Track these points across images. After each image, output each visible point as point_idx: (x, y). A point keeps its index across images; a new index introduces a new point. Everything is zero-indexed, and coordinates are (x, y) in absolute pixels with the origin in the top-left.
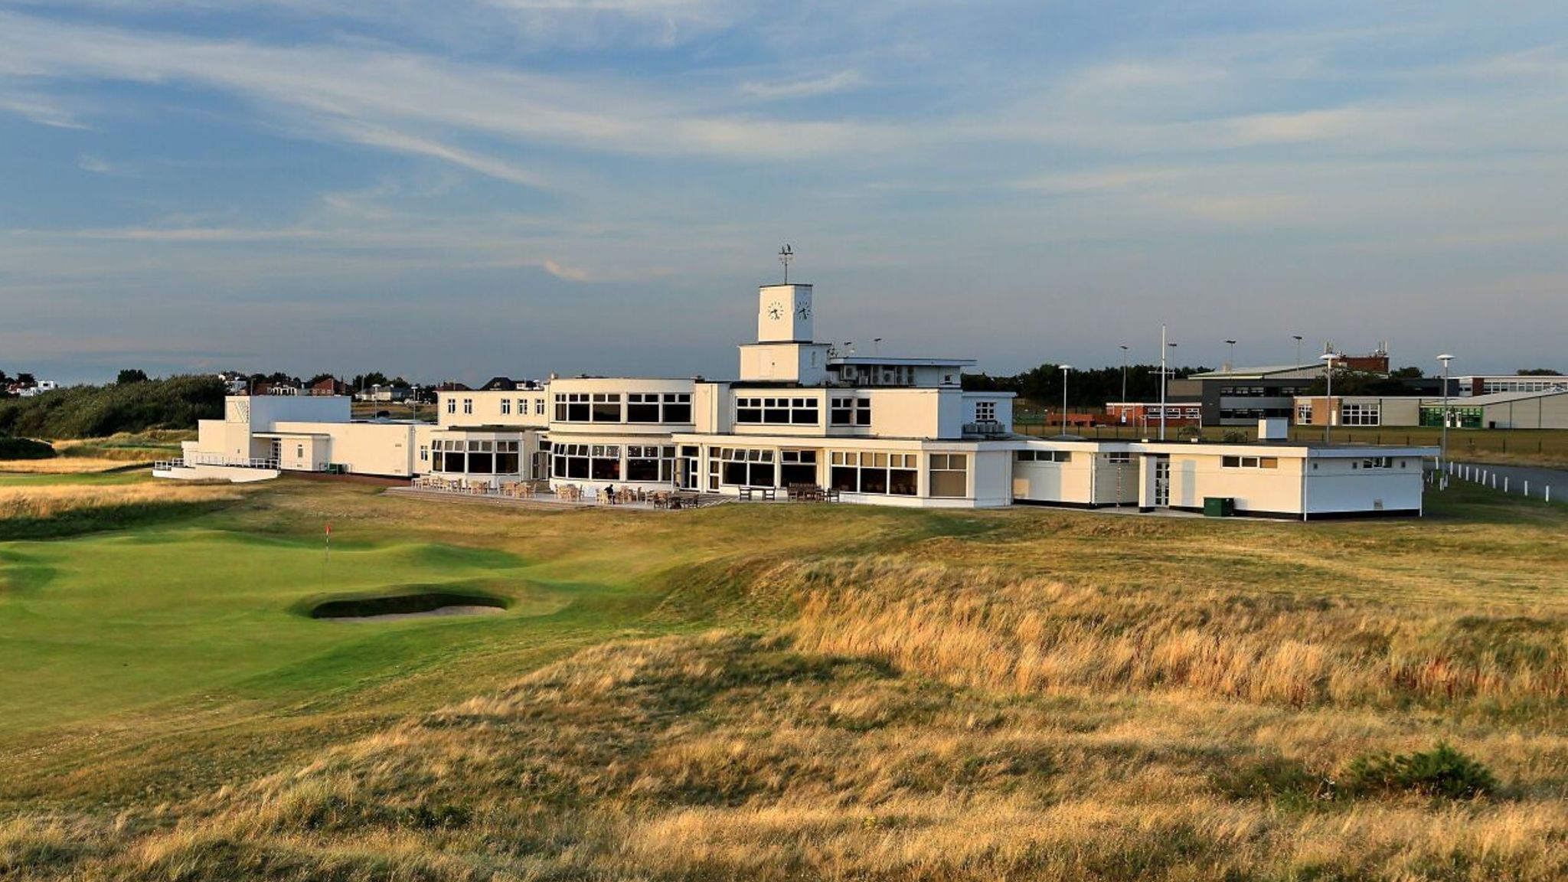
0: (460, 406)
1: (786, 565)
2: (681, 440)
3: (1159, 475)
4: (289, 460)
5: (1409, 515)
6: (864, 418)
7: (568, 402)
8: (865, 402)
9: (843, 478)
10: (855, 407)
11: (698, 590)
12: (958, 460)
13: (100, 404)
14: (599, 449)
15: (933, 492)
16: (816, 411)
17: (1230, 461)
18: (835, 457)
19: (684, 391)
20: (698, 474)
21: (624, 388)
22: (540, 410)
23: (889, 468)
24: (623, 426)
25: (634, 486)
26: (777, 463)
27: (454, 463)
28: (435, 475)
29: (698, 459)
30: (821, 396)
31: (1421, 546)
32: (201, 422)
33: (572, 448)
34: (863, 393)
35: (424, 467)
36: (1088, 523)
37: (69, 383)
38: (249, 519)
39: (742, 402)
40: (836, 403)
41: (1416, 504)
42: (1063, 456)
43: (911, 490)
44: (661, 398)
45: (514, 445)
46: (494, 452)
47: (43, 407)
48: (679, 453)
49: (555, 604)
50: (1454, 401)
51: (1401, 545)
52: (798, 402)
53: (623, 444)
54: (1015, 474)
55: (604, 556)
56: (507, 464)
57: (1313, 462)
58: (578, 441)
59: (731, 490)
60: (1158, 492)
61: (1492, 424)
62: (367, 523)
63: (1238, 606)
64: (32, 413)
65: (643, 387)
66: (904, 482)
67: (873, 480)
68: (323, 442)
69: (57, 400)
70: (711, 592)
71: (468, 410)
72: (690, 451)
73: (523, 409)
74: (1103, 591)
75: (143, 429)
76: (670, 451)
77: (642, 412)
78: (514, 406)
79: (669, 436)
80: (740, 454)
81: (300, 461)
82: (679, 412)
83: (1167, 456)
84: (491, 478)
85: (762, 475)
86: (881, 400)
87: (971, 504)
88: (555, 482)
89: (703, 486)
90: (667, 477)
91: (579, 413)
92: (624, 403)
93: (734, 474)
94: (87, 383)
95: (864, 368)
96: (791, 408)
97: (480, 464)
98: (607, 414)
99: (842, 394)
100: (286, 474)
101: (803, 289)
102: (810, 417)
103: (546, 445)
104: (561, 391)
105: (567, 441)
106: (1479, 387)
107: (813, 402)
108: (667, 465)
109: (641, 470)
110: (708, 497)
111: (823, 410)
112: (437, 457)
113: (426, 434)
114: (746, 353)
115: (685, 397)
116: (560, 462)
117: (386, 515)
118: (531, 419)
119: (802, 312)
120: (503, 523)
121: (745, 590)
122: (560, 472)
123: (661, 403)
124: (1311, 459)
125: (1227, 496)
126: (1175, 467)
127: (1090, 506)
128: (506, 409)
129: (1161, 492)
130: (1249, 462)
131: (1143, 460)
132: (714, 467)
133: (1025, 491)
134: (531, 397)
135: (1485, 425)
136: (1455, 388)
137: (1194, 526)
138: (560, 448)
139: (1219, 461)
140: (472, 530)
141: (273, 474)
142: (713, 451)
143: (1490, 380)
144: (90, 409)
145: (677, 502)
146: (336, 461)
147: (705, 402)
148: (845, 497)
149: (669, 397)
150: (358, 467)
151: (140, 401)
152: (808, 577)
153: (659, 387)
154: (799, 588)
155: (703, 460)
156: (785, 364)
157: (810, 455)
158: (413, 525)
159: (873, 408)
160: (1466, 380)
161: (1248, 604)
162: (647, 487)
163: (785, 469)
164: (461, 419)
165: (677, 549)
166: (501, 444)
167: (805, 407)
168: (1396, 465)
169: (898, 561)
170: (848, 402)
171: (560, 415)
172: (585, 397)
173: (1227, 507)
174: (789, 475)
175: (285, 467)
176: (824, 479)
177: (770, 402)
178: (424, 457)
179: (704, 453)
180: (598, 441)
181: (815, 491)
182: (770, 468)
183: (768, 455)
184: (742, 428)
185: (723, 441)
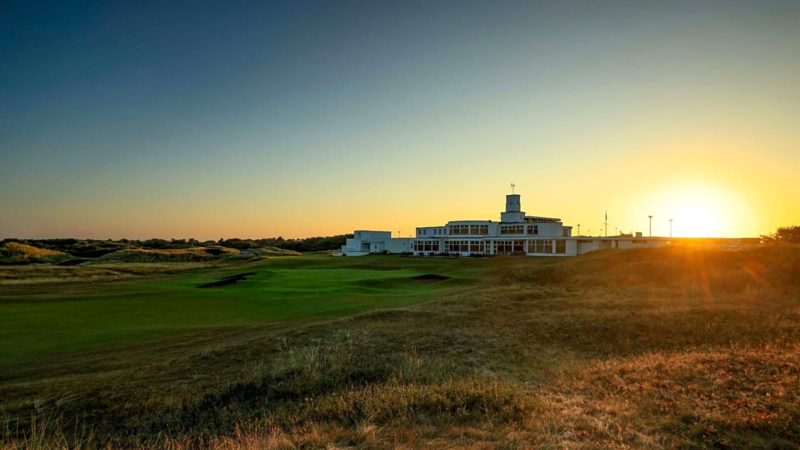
0: (422, 232)
2: (486, 239)
4: (373, 250)
6: (536, 232)
7: (453, 229)
8: (536, 227)
10: (533, 229)
12: (563, 242)
14: (462, 242)
15: (557, 252)
18: (529, 242)
19: (486, 225)
20: (490, 249)
22: (445, 232)
23: (544, 245)
24: (468, 235)
25: (473, 252)
26: (513, 245)
28: (415, 252)
29: (490, 244)
30: (524, 225)
32: (347, 240)
33: (454, 242)
34: (536, 224)
35: (412, 250)
39: (502, 228)
40: (528, 227)
42: (590, 241)
43: (551, 252)
45: (437, 242)
46: (432, 244)
48: (485, 243)
52: (518, 227)
53: (469, 241)
54: (578, 247)
56: (436, 248)
58: (456, 240)
66: (549, 249)
67: (540, 249)
71: (425, 233)
72: (488, 242)
73: (440, 232)
76: (483, 242)
77: (474, 231)
78: (438, 232)
81: (376, 250)
82: (485, 231)
85: (509, 249)
86: (540, 226)
87: (567, 255)
88: (450, 253)
89: (492, 253)
90: (481, 250)
91: (456, 232)
92: (469, 228)
96: (516, 229)
98: (464, 231)
99: (530, 225)
102: (522, 232)
103: (447, 242)
104: (451, 225)
105: (453, 240)
108: (481, 246)
110: (493, 256)
111: (524, 229)
112: (416, 246)
116: (451, 247)
118: (442, 235)
122: (451, 249)
126: (620, 244)
128: (435, 232)
131: (612, 241)
134: (443, 228)
138: (451, 242)
139: (632, 242)
145: (484, 256)
146: (386, 249)
147: (492, 227)
148: (531, 254)
149: (482, 226)
155: (492, 245)
157: (522, 242)
159: (538, 229)
162: (476, 253)
164: (423, 235)
166: (434, 242)
167: (520, 229)
170: (531, 227)
171: (451, 233)
172: (458, 226)
174: (516, 248)
175: (371, 252)
176: (526, 249)
177: (510, 227)
178: (412, 247)
179: (492, 242)
180: (462, 240)
181: (524, 253)
182: (511, 247)
183: (510, 243)
184: (503, 235)
185: (497, 239)
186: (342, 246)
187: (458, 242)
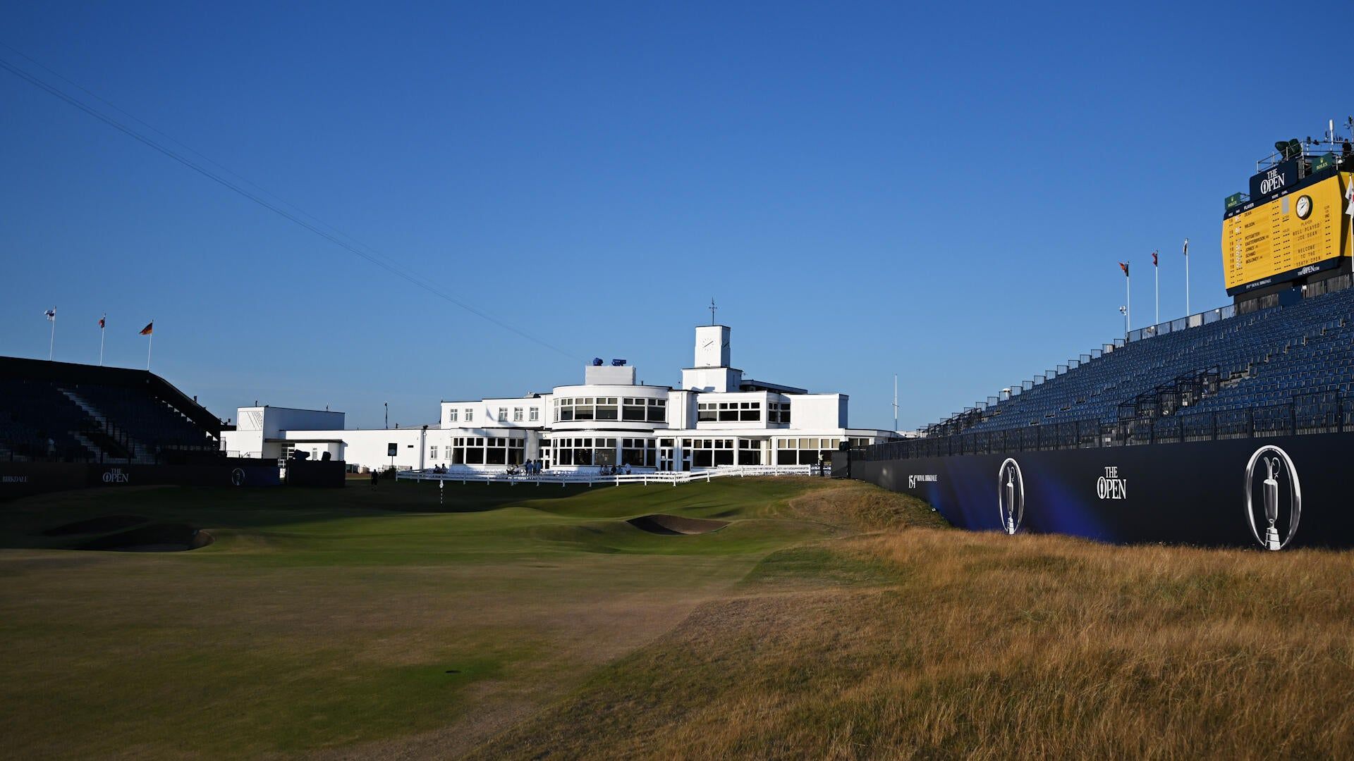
0: (462, 415)
2: (660, 434)
8: (787, 406)
9: (785, 458)
10: (782, 409)
16: (759, 412)
20: (673, 459)
21: (619, 393)
22: (545, 414)
27: (475, 456)
28: (460, 466)
29: (674, 448)
30: (762, 400)
34: (787, 400)
39: (702, 406)
40: (770, 405)
44: (646, 401)
45: (521, 442)
46: (507, 447)
48: (658, 444)
52: (745, 405)
56: (515, 457)
58: (582, 435)
65: (634, 393)
71: (470, 416)
72: (667, 442)
73: (522, 415)
78: (510, 414)
79: (652, 431)
80: (707, 443)
84: (504, 467)
90: (650, 463)
93: (703, 460)
95: (784, 386)
97: (495, 456)
99: (773, 400)
102: (754, 416)
103: (546, 441)
105: (572, 436)
107: (756, 405)
108: (650, 455)
109: (631, 457)
111: (763, 411)
112: (459, 452)
113: (433, 436)
114: (686, 374)
115: (662, 402)
118: (527, 423)
123: (646, 405)
128: (504, 415)
132: (685, 454)
134: (530, 404)
138: (565, 442)
142: (684, 443)
146: (348, 461)
153: (644, 393)
155: (677, 450)
157: (757, 444)
159: (792, 410)
163: (741, 453)
164: (465, 423)
166: (512, 441)
167: (750, 409)
170: (776, 406)
171: (565, 416)
172: (589, 401)
174: (743, 457)
176: (771, 459)
177: (723, 405)
179: (677, 444)
180: (599, 435)
182: (731, 452)
183: (729, 444)
184: (700, 425)
185: (692, 435)
187: (588, 442)
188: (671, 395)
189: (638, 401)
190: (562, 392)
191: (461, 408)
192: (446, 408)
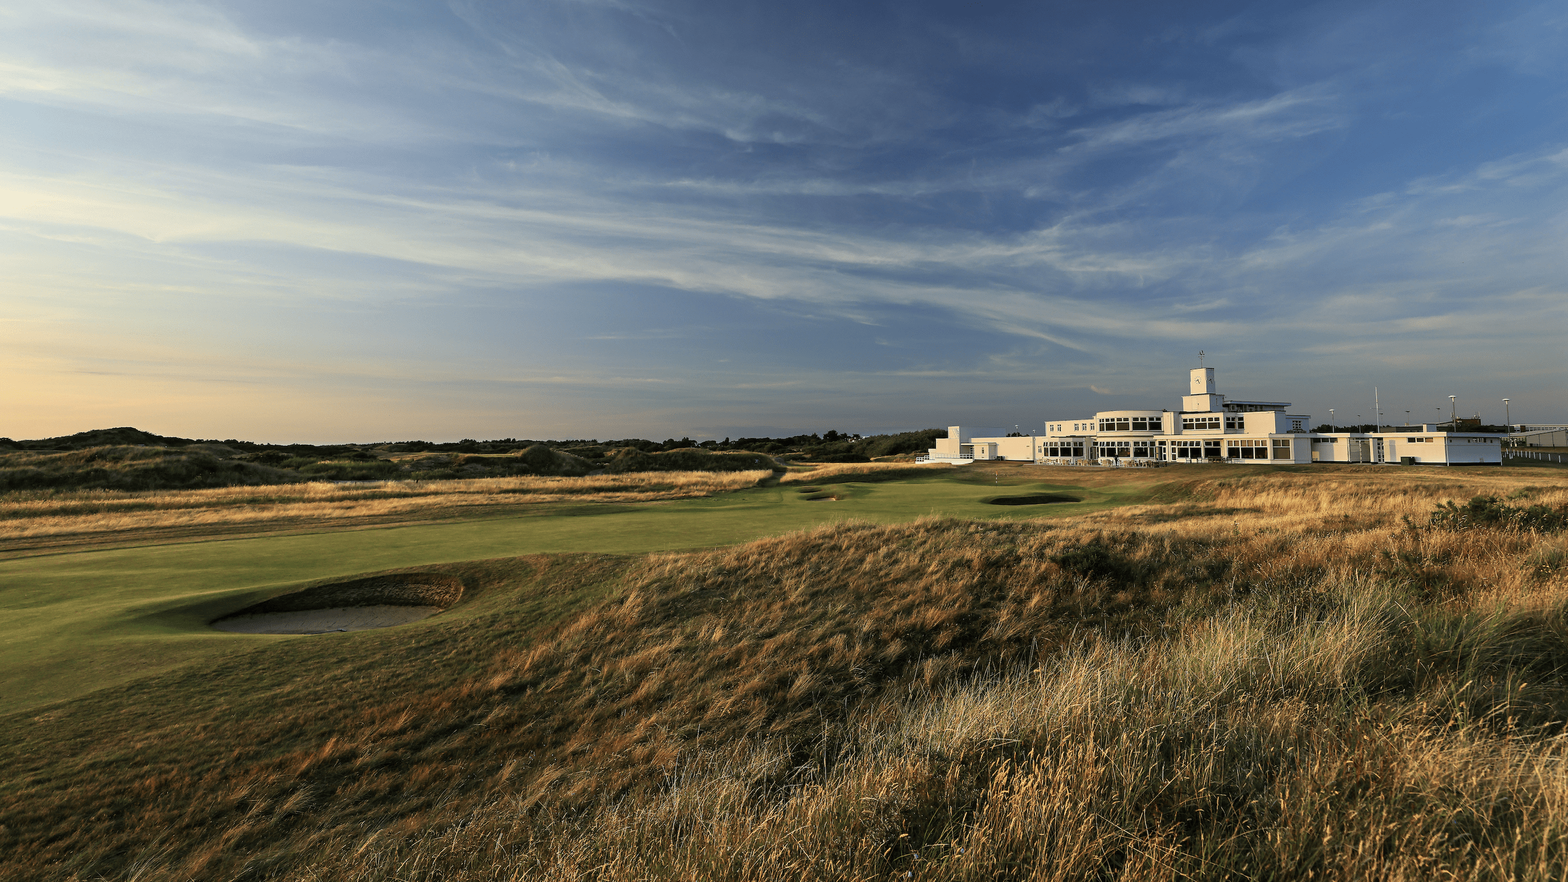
0: (1056, 428)
1: (1209, 482)
2: (1158, 438)
3: (1379, 448)
4: (978, 455)
5: (1498, 464)
6: (1241, 426)
7: (1105, 422)
8: (1242, 419)
9: (1233, 453)
10: (1237, 421)
11: (1169, 493)
12: (1286, 442)
13: (891, 442)
14: (1120, 443)
15: (1275, 457)
16: (1219, 423)
17: (1411, 440)
18: (1229, 443)
19: (1158, 416)
20: (1166, 453)
21: (1130, 415)
22: (1092, 428)
23: (1254, 447)
24: (1131, 432)
25: (1138, 459)
26: (1202, 447)
27: (1054, 452)
28: (1046, 458)
29: (1166, 447)
30: (1221, 415)
31: (1502, 474)
32: (937, 440)
33: (1108, 444)
34: (1241, 414)
35: (1040, 457)
36: (1350, 468)
37: (876, 434)
38: (961, 476)
39: (1185, 420)
40: (1228, 419)
41: (1500, 460)
42: (1334, 440)
43: (1265, 457)
44: (1147, 419)
45: (1081, 444)
46: (1072, 447)
47: (865, 445)
48: (1157, 444)
49: (1102, 499)
50: (1513, 434)
51: (1493, 474)
52: (1210, 419)
53: (1131, 441)
54: (1313, 449)
55: (1126, 485)
56: (1078, 452)
57: (1449, 439)
58: (1111, 440)
59: (1183, 460)
60: (1379, 457)
61: (1531, 445)
62: (1014, 477)
63: (1421, 488)
64: (860, 447)
65: (1139, 414)
66: (1261, 453)
67: (1247, 453)
68: (993, 447)
69: (871, 441)
70: (1175, 493)
71: (1060, 429)
72: (1162, 443)
73: (1084, 428)
74: (1357, 485)
75: (911, 452)
76: (1153, 444)
77: (1139, 426)
78: (1080, 427)
79: (1152, 436)
80: (1185, 444)
81: (983, 455)
82: (1156, 426)
83: (1381, 439)
84: (1071, 459)
85: (1196, 453)
86: (1248, 417)
87: (1293, 462)
88: (1100, 459)
89: (1169, 459)
90: (1152, 455)
91: (1110, 427)
92: (1131, 422)
93: (1183, 453)
94: (885, 434)
95: (1238, 405)
96: (1207, 422)
97: (1066, 452)
98: (1123, 426)
99: (1231, 415)
100: (976, 461)
101: (1210, 371)
102: (1217, 426)
103: (1096, 444)
104: (1101, 418)
105: (1106, 440)
106: (1523, 429)
107: (1217, 419)
108: (1152, 450)
109: (1140, 453)
110: (1172, 463)
111: (1222, 422)
112: (1046, 450)
113: (1040, 441)
114: (1186, 400)
115: (1159, 419)
116: (1103, 450)
117: (1023, 474)
118: (1088, 432)
119: (1210, 381)
120: (1077, 476)
121: (1191, 492)
122: (1103, 455)
123: (1147, 421)
124: (1449, 437)
125: (1411, 456)
126: (1386, 444)
127: (1348, 463)
128: (1077, 429)
129: (1380, 456)
130: (1420, 440)
131: (1371, 440)
132: (1173, 450)
133: (1317, 456)
134: (1088, 422)
135: (1528, 445)
136: (1513, 430)
137: (1399, 469)
138: (1102, 444)
139: (1407, 440)
140: (1063, 478)
141: (971, 461)
142: (1173, 443)
143: (1527, 425)
144: (885, 445)
145: (1157, 465)
146: (999, 455)
147: (1168, 420)
148: (1234, 461)
149: (1151, 419)
150: (1010, 457)
151: (909, 440)
152: (1220, 485)
153: (1146, 415)
154: (1216, 489)
155: (1168, 447)
156: (1204, 403)
157: (1217, 443)
158: (1036, 478)
159: (1245, 421)
160: (1517, 426)
161: (1424, 487)
162: (1143, 460)
163: (1206, 450)
164: (1056, 433)
165: (1158, 481)
166: (1075, 444)
168: (1488, 442)
169: (1261, 478)
170: (1233, 419)
171: (1102, 429)
172: (1113, 420)
173: (1411, 461)
174: (1209, 452)
175: (976, 458)
176: (1224, 453)
177: (1197, 420)
178: (1040, 451)
179: (1169, 444)
180: (1120, 440)
181: (1221, 459)
182: (1200, 449)
183: (1198, 444)
184: (1186, 432)
185: (1177, 438)
186: (930, 450)
187: (1113, 444)
188: (1165, 414)
189: (1142, 419)
190: (1101, 415)
191: (1055, 424)
192: (1048, 424)
